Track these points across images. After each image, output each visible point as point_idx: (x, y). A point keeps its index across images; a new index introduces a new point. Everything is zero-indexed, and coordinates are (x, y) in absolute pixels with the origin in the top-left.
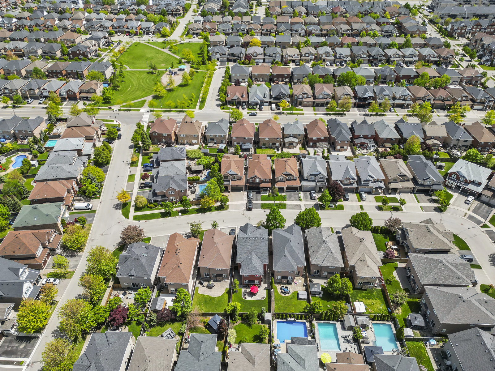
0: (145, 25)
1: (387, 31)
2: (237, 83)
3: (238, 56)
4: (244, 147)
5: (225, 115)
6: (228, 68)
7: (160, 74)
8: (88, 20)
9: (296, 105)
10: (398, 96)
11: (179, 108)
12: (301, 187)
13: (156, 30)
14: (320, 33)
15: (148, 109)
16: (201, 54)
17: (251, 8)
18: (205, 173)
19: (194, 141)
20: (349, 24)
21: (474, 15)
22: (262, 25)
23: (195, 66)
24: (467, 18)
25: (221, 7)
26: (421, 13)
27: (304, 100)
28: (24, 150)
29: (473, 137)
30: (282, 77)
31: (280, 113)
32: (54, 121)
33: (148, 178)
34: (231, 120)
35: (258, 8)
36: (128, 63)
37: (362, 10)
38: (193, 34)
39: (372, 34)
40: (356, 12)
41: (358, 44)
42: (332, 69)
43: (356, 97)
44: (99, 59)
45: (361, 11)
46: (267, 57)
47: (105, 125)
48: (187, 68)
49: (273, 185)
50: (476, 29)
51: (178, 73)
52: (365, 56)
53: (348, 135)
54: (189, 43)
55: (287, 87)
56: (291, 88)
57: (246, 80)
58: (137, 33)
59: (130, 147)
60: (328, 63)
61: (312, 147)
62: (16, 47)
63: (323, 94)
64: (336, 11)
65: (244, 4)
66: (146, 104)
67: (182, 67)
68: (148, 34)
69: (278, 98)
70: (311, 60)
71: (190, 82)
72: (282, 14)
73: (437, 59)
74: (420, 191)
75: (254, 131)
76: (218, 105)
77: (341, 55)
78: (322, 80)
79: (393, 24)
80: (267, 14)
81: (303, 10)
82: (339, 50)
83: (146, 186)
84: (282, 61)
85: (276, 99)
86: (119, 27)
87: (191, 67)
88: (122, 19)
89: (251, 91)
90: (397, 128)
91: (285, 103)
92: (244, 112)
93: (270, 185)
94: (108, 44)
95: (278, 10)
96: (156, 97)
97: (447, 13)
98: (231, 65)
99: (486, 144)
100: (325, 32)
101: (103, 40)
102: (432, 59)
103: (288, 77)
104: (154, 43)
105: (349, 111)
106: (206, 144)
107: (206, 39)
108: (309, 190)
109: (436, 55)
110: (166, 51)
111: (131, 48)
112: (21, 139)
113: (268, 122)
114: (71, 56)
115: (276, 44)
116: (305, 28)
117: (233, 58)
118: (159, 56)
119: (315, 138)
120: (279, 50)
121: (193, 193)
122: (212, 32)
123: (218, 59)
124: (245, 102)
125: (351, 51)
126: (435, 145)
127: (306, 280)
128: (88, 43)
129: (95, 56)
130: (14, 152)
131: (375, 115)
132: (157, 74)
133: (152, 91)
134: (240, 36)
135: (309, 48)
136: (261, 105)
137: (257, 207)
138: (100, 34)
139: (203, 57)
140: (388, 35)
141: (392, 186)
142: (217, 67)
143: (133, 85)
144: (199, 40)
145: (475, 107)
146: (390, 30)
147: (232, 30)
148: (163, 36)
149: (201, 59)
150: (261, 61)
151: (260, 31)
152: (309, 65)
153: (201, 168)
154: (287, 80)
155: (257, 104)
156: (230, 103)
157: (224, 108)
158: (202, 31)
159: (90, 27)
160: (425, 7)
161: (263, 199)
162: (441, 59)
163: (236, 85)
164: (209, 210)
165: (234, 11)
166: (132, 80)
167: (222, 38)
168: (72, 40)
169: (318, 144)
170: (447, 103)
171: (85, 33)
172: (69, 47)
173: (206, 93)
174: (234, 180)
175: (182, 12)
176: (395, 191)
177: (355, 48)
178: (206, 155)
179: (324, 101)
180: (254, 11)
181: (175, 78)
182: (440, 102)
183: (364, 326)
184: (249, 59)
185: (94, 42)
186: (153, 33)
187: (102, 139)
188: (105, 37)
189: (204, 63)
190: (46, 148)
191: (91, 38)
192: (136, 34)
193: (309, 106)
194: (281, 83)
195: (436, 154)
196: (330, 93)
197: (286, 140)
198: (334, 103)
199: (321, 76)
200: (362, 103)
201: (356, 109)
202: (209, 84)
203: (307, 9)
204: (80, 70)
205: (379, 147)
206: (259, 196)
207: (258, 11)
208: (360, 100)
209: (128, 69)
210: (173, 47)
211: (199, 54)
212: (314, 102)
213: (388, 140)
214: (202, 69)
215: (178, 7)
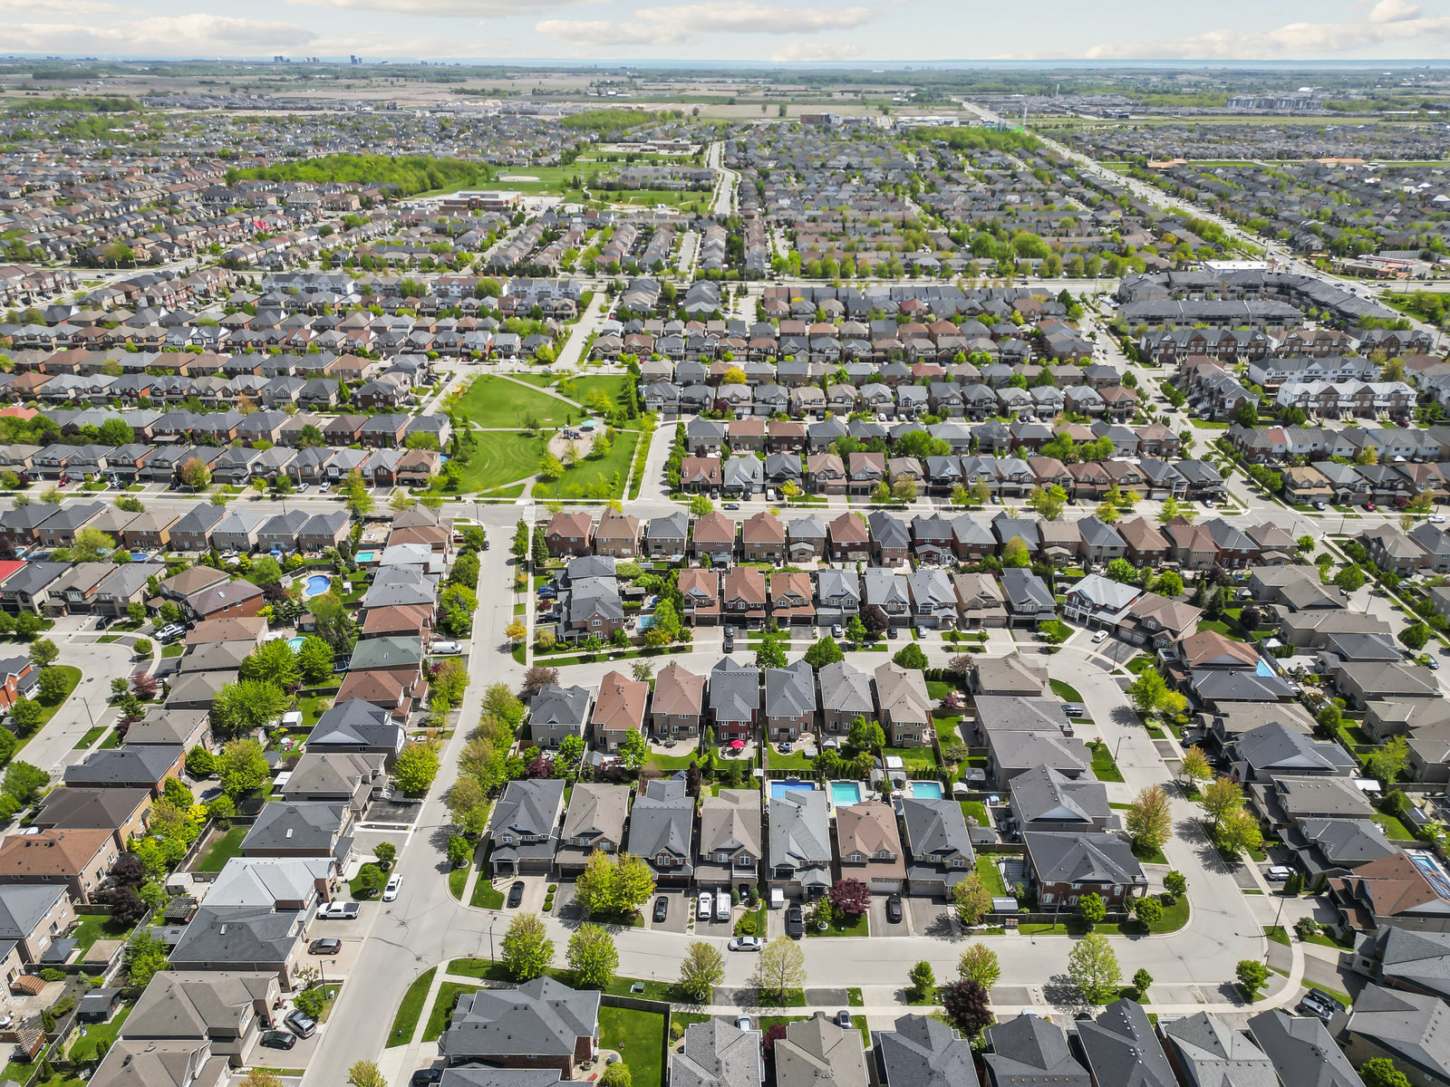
0: (503, 340)
1: (1010, 352)
2: (701, 452)
3: (701, 403)
4: (717, 559)
5: (680, 508)
6: (682, 425)
7: (545, 437)
8: (380, 330)
9: (813, 491)
10: (1006, 475)
11: (593, 497)
12: (816, 616)
13: (525, 351)
14: (870, 355)
15: (533, 500)
16: (623, 399)
17: (725, 301)
18: (648, 601)
19: (625, 551)
20: (931, 337)
21: (1200, 318)
22: (748, 339)
23: (615, 422)
24: (1187, 324)
25: (660, 300)
26: (1095, 311)
27: (829, 482)
28: (320, 568)
29: (1128, 543)
30: (788, 442)
31: (783, 506)
32: (360, 520)
33: (549, 608)
34: (691, 516)
35: (740, 300)
36: (476, 417)
37: (965, 306)
38: (605, 357)
39: (978, 357)
40: (951, 311)
41: (945, 378)
42: (886, 427)
43: (927, 477)
44: (416, 408)
45: (963, 308)
46: (758, 404)
47: (457, 528)
48: (598, 425)
49: (768, 613)
50: (1197, 346)
51: (582, 434)
52: (955, 401)
53: (904, 541)
54: (596, 377)
55: (797, 460)
56: (805, 462)
57: (718, 447)
58: (484, 355)
59: (510, 563)
60: (883, 416)
61: (840, 560)
62: (248, 387)
63: (863, 472)
64: (907, 309)
65: (709, 293)
66: (527, 491)
67: (588, 423)
68: (507, 357)
69: (780, 479)
70: (848, 410)
71: (607, 451)
72: (791, 315)
73: (1102, 407)
74: (1019, 625)
75: (735, 534)
76: (665, 493)
77: (907, 399)
78: (865, 446)
79: (1028, 336)
80: (761, 317)
81: (838, 307)
82: (904, 391)
83: (548, 619)
84: (789, 412)
85: (774, 480)
86: (447, 345)
87: (606, 424)
88: (449, 328)
89: (728, 466)
90: (995, 530)
91: (792, 487)
92: (717, 504)
93: (763, 614)
94: (429, 379)
95: (784, 307)
96: (545, 479)
97: (1143, 313)
98: (687, 419)
99: (1149, 553)
100: (882, 354)
101: (419, 371)
102: (1092, 408)
103: (800, 440)
104: (525, 376)
105: (914, 502)
106: (648, 555)
107: (633, 368)
108: (829, 623)
109: (1099, 399)
110: (551, 392)
111: (477, 386)
112: (309, 550)
113: (759, 519)
114: (360, 405)
115: (778, 379)
116: (838, 344)
117: (689, 406)
118: (538, 402)
119: (844, 544)
120: (782, 390)
121: (630, 628)
122: (644, 353)
123: (659, 408)
124: (717, 486)
125: (929, 391)
126: (1058, 556)
127: (817, 737)
128: (391, 378)
129: (409, 403)
130: (303, 571)
131: (962, 509)
132: (539, 436)
133: (534, 469)
134: (704, 361)
135: (843, 386)
136: (746, 492)
137: (741, 647)
138: (413, 360)
139: (629, 403)
140: (1012, 359)
141: (970, 614)
142: (658, 424)
143: (493, 458)
144: (617, 371)
145: (1155, 495)
146: (1016, 349)
147: (686, 350)
148: (541, 362)
149: (625, 408)
150: (748, 411)
151: (745, 352)
152: (843, 420)
153: (642, 590)
154: (798, 447)
155: (739, 489)
156: (687, 488)
157: (676, 498)
158: (623, 351)
159: (386, 347)
160: (1107, 299)
161: (751, 636)
162: (1110, 408)
163: (698, 455)
164: (660, 652)
165: (687, 310)
166: (490, 448)
167: (667, 366)
168: (355, 371)
169: (851, 555)
170: (1099, 488)
171: (374, 356)
172: (351, 386)
173: (640, 471)
174: (700, 605)
175: (574, 311)
176: (975, 622)
177: (937, 388)
178: (648, 571)
179: (868, 483)
180: (731, 307)
181: (577, 443)
182: (1088, 486)
183: (899, 784)
184: (722, 408)
185: (403, 376)
186: (519, 356)
187: (456, 550)
188: (422, 366)
189: (632, 416)
190: (361, 564)
191: (397, 368)
192: (482, 359)
193: (839, 493)
194: (787, 453)
195: (1060, 570)
196: (879, 470)
197: (793, 548)
198: (884, 487)
199: (864, 440)
200: (939, 489)
201: (928, 498)
202: (643, 454)
203: (845, 304)
204: (389, 432)
205: (960, 559)
206: (745, 632)
207: (739, 309)
208: (936, 482)
209: (479, 428)
210: (566, 385)
211: (620, 398)
212: (848, 487)
213: (976, 548)
214: (630, 428)
215: (568, 301)
